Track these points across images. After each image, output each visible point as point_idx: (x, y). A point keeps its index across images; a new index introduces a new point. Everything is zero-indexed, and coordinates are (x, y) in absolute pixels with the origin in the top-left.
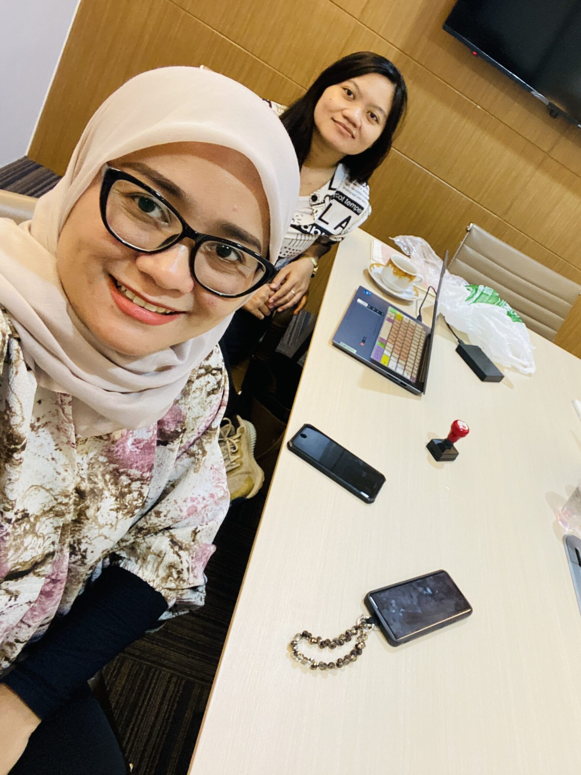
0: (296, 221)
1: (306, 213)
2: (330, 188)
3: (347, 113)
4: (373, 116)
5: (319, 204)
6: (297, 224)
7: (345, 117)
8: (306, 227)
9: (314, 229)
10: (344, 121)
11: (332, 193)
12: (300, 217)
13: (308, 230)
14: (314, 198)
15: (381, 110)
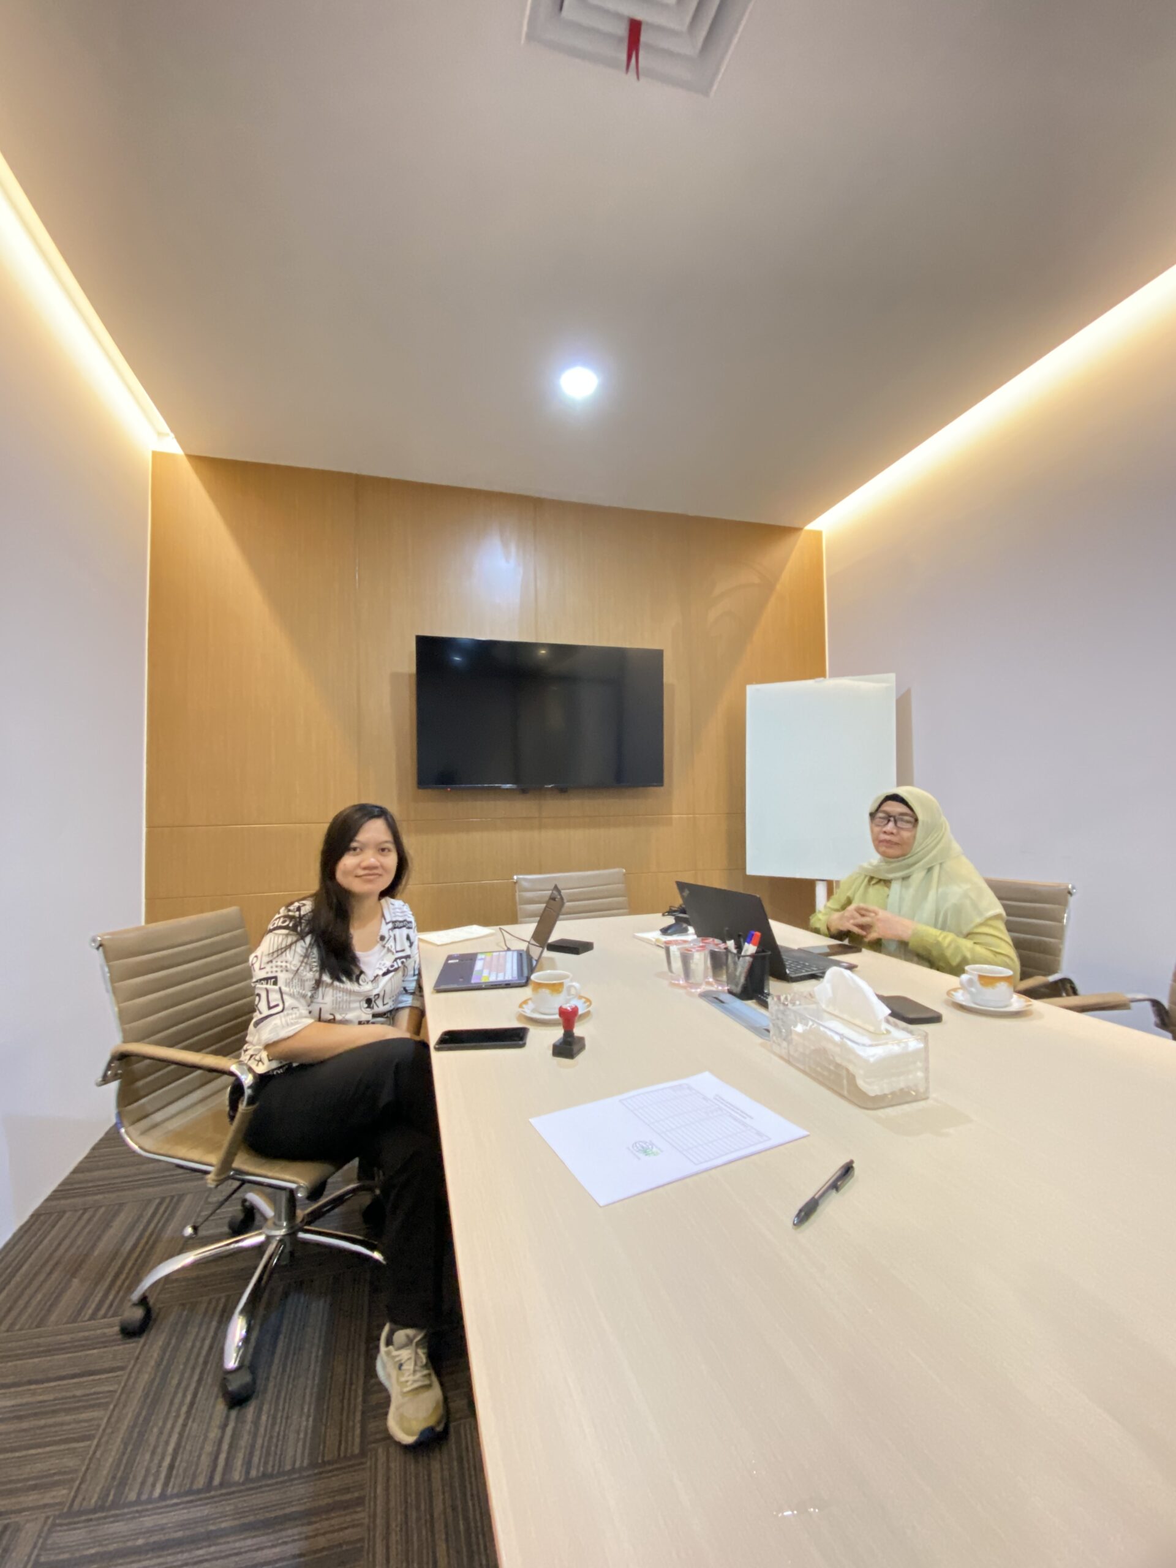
0: (383, 967)
1: (384, 956)
2: (387, 923)
3: (364, 864)
4: (383, 850)
5: (388, 940)
6: (385, 970)
7: (365, 868)
8: (392, 966)
9: (399, 961)
10: (366, 872)
11: (390, 926)
12: (383, 962)
13: (396, 966)
14: (382, 938)
15: (386, 842)
